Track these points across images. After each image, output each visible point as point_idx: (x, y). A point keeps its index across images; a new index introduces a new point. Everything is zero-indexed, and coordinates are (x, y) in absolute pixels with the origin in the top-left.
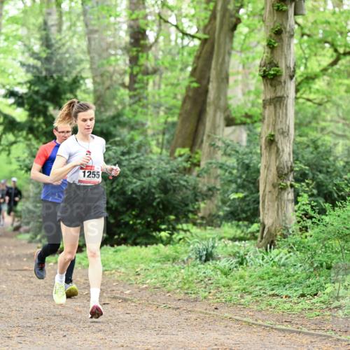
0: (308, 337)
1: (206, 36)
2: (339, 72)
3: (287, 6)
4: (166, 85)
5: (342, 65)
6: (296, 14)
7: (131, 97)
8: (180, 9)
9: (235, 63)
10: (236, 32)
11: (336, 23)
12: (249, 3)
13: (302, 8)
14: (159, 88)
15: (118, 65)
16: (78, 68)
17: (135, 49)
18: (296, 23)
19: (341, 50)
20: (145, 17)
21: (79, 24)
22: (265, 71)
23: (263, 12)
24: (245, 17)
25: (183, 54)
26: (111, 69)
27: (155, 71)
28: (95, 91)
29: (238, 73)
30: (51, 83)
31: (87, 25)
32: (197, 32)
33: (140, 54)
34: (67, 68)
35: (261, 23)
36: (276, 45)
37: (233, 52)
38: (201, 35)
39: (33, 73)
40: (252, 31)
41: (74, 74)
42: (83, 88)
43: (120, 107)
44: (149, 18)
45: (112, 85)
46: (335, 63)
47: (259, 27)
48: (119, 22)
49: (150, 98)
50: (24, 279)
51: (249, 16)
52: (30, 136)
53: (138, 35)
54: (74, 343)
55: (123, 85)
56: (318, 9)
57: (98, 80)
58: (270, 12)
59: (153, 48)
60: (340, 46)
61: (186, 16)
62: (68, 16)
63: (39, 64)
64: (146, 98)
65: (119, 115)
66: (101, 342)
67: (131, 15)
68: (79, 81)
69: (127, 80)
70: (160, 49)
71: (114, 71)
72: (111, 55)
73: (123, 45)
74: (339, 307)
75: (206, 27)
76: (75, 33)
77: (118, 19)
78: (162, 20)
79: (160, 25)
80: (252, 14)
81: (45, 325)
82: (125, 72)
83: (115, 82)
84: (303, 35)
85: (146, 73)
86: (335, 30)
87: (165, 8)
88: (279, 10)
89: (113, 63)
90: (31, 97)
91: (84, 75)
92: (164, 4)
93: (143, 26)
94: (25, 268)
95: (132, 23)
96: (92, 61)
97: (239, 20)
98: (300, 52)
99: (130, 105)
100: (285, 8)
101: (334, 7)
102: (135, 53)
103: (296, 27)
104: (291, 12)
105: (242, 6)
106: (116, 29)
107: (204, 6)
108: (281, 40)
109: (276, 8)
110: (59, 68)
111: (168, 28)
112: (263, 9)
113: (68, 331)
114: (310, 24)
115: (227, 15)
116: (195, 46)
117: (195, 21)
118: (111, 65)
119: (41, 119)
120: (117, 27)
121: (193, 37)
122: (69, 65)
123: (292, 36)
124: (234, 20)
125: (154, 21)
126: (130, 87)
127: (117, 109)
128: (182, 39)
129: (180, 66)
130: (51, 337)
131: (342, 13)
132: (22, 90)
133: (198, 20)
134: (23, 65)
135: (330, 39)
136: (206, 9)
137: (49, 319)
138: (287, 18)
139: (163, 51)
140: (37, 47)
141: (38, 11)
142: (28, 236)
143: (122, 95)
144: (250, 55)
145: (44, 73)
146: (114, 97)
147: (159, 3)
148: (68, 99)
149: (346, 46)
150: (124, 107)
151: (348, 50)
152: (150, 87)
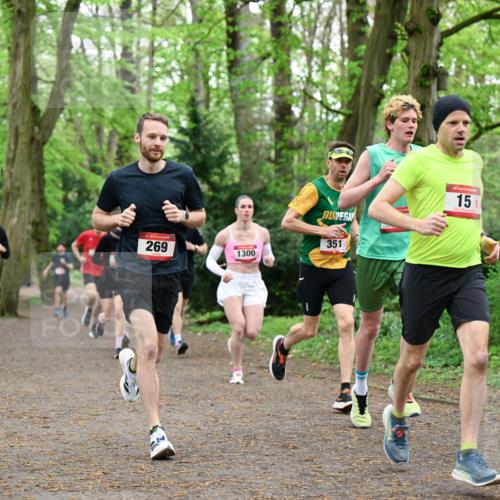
0: (451, 406)
1: (350, 112)
2: (481, 146)
3: (430, 80)
4: (311, 160)
5: (484, 140)
6: (439, 89)
7: (276, 171)
8: (324, 86)
10: (380, 107)
11: (478, 98)
12: (392, 78)
13: (445, 83)
15: (264, 140)
16: (226, 144)
17: (280, 124)
19: (483, 125)
20: (291, 93)
21: (226, 100)
24: (389, 93)
25: (327, 129)
26: (257, 144)
27: (301, 146)
28: (242, 166)
30: (199, 158)
31: (234, 102)
32: (342, 107)
33: (285, 129)
34: (215, 143)
37: (377, 128)
38: (345, 110)
39: (181, 149)
41: (222, 147)
42: (230, 162)
43: (266, 181)
44: (295, 94)
45: (258, 159)
46: (477, 137)
48: (265, 99)
49: (295, 172)
51: (392, 91)
53: (283, 111)
54: (222, 412)
55: (269, 160)
56: (460, 84)
57: (245, 154)
58: (413, 88)
59: (299, 124)
60: (483, 121)
61: (330, 92)
62: (215, 92)
63: (187, 139)
64: (292, 172)
65: (264, 189)
66: (248, 410)
67: (276, 91)
68: (226, 157)
69: (273, 154)
70: (305, 125)
71: (261, 146)
72: (257, 130)
73: (269, 120)
75: (349, 103)
76: (222, 108)
77: (264, 95)
78: (307, 96)
79: (305, 101)
80: (395, 90)
81: (193, 394)
82: (268, 148)
83: (262, 157)
85: (291, 147)
86: (476, 105)
87: (310, 85)
88: (422, 86)
89: (259, 138)
91: (231, 150)
92: (309, 80)
93: (289, 102)
95: (278, 99)
96: (238, 136)
97: (382, 96)
99: (277, 178)
100: (428, 83)
101: (476, 82)
102: (280, 128)
104: (434, 87)
105: (385, 82)
106: (262, 105)
107: (347, 82)
109: (419, 83)
110: (207, 143)
111: (313, 105)
112: (406, 85)
113: (215, 400)
115: (371, 90)
116: (339, 121)
117: (339, 96)
118: (256, 140)
120: (263, 102)
121: (338, 112)
122: (216, 141)
124: (377, 95)
125: (299, 97)
126: (275, 162)
127: (262, 182)
128: (327, 114)
129: (324, 141)
130: (199, 406)
131: (483, 88)
133: (342, 96)
136: (350, 86)
137: (198, 388)
138: (430, 93)
139: (308, 127)
140: (184, 124)
141: (185, 87)
143: (268, 169)
145: (192, 148)
146: (260, 172)
147: (304, 79)
148: (216, 174)
149: (489, 120)
150: (270, 181)
151: (490, 124)
152: (295, 162)
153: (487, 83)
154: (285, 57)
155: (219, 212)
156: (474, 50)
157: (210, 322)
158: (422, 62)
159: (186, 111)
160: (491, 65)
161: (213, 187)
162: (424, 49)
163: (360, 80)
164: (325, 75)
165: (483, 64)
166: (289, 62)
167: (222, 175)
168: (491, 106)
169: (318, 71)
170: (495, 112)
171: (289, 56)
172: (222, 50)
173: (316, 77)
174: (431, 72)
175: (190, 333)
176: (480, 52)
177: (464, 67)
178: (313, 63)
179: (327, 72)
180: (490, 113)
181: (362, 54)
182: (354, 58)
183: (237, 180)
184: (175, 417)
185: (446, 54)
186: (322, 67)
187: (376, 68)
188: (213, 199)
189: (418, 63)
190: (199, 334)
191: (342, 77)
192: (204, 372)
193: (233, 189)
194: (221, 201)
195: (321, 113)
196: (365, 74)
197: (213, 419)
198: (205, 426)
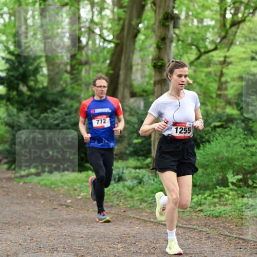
0: (182, 229)
1: (118, 41)
2: (201, 64)
3: (168, 22)
4: (94, 72)
5: (203, 59)
6: (174, 27)
7: (72, 79)
8: (102, 24)
9: (136, 58)
10: (137, 39)
11: (199, 33)
12: (145, 20)
13: (178, 24)
14: (89, 74)
15: (63, 59)
16: (38, 61)
18: (175, 33)
19: (202, 50)
20: (80, 29)
22: (155, 63)
23: (154, 26)
24: (143, 30)
25: (103, 52)
26: (59, 61)
27: (86, 63)
28: (49, 75)
29: (138, 64)
30: (21, 70)
32: (113, 39)
34: (31, 61)
35: (153, 33)
36: (162, 47)
37: (135, 52)
38: (115, 40)
39: (10, 65)
40: (147, 38)
41: (36, 64)
42: (41, 73)
43: (64, 85)
44: (83, 30)
45: (59, 71)
46: (198, 58)
47: (151, 35)
49: (83, 79)
50: (4, 193)
51: (145, 29)
52: (8, 103)
54: (36, 233)
55: (66, 71)
56: (188, 24)
57: (51, 68)
58: (158, 26)
59: (85, 49)
60: (202, 48)
61: (106, 29)
63: (13, 58)
64: (81, 79)
65: (63, 90)
66: (52, 232)
68: (38, 69)
69: (69, 68)
70: (89, 49)
71: (61, 63)
74: (201, 211)
75: (118, 35)
78: (91, 31)
79: (89, 34)
80: (147, 28)
81: (17, 222)
82: (66, 64)
83: (62, 70)
84: (179, 40)
85: (81, 64)
86: (198, 37)
87: (93, 24)
88: (164, 25)
89: (60, 58)
90: (8, 79)
91: (42, 65)
92: (92, 21)
94: (5, 186)
96: (47, 57)
97: (138, 31)
98: (177, 51)
99: (71, 84)
100: (167, 24)
101: (198, 23)
103: (174, 36)
104: (171, 26)
105: (140, 23)
107: (117, 22)
108: (165, 44)
109: (162, 23)
110: (26, 61)
111: (94, 37)
112: (154, 24)
113: (31, 225)
114: (182, 34)
115: (132, 28)
116: (111, 47)
117: (111, 31)
118: (58, 59)
119: (15, 93)
121: (110, 42)
122: (32, 59)
123: (171, 41)
124: (135, 31)
125: (85, 32)
126: (71, 73)
127: (62, 86)
128: (104, 43)
129: (102, 60)
130: (21, 229)
131: (204, 27)
132: (3, 74)
133: (113, 31)
134: (3, 58)
135: (195, 43)
136: (118, 24)
138: (169, 30)
139: (92, 51)
140: (12, 48)
141: (12, 25)
142: (6, 166)
143: (66, 78)
144: (146, 53)
145: (17, 64)
146: (61, 79)
147: (89, 20)
148: (32, 80)
149: (206, 47)
150: (67, 85)
151: (207, 50)
152: (83, 73)
153: (205, 24)
154: (77, 6)
155: (34, 105)
156: (197, 3)
157: (28, 175)
158: (164, 10)
159: (13, 40)
160: (208, 13)
161: (30, 89)
162: (165, 2)
163: (124, 20)
164: (102, 18)
165: (203, 11)
166: (79, 9)
167: (36, 81)
168: (207, 38)
169: (98, 15)
170: (210, 43)
171: (79, 5)
172: (36, 2)
173: (96, 19)
174: (169, 16)
175: (15, 183)
176: (201, 4)
177: (190, 13)
178: (94, 10)
179: (104, 16)
180: (207, 43)
181: (125, 4)
182: (121, 6)
183: (45, 84)
184: (5, 237)
185: (179, 6)
186: (100, 12)
187: (135, 14)
188: (30, 97)
189: (161, 10)
190: (21, 183)
191: (114, 19)
192: (24, 208)
193: (43, 91)
194: (35, 98)
195: (100, 42)
196: (128, 17)
197: (30, 238)
198: (24, 242)
